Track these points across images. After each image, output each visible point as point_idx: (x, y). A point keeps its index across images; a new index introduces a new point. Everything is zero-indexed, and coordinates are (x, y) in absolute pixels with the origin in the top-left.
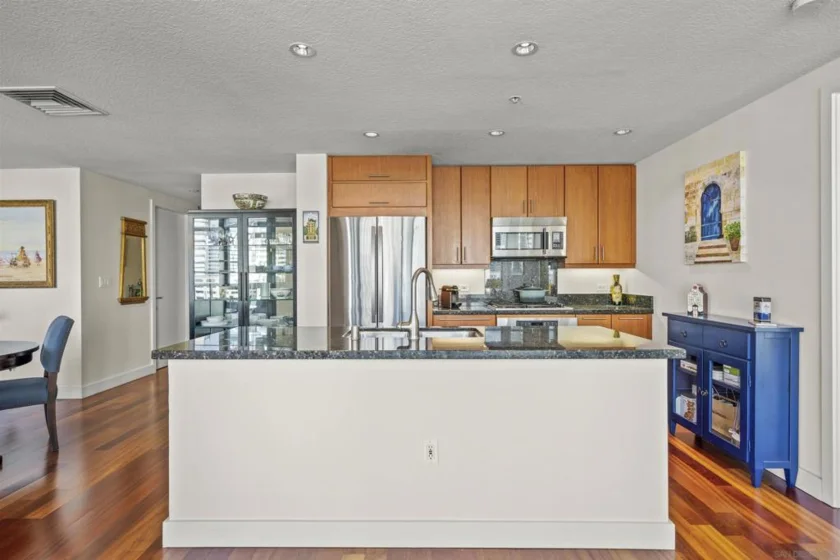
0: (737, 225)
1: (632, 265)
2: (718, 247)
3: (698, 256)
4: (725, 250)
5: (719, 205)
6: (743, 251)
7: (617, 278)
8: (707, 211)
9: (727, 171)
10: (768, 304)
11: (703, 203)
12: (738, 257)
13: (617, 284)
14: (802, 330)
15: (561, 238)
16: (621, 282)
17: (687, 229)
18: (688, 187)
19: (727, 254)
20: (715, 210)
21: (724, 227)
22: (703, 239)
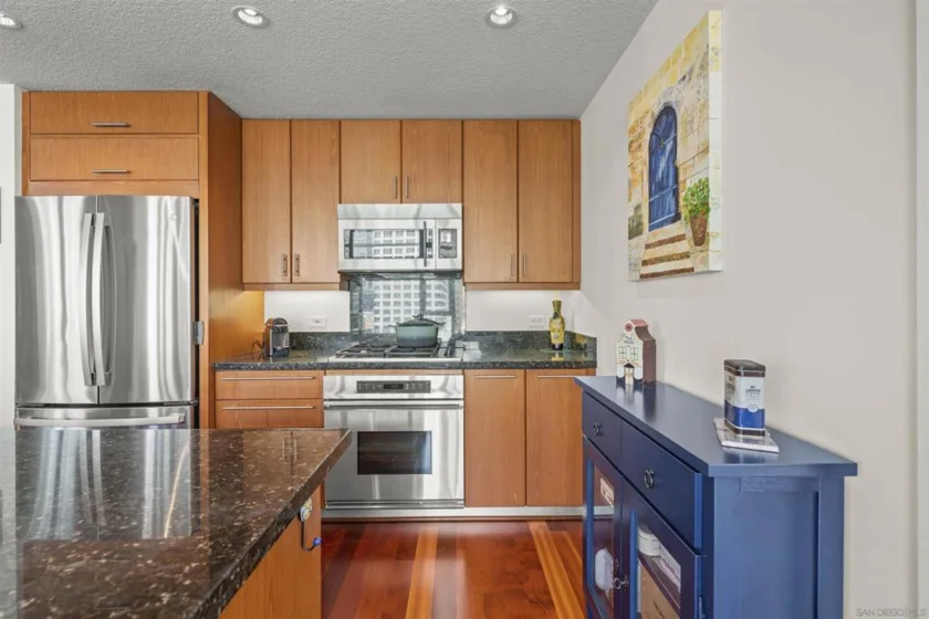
0: (704, 186)
1: (574, 284)
2: (672, 240)
3: (645, 263)
4: (683, 246)
5: (674, 151)
6: (715, 244)
7: (558, 305)
8: (657, 167)
9: (686, 70)
10: (757, 382)
11: (651, 153)
12: (705, 261)
13: (556, 315)
14: (852, 469)
15: (454, 239)
16: (562, 314)
17: (631, 213)
18: (632, 131)
19: (686, 255)
20: (668, 163)
21: (682, 195)
22: (651, 228)
